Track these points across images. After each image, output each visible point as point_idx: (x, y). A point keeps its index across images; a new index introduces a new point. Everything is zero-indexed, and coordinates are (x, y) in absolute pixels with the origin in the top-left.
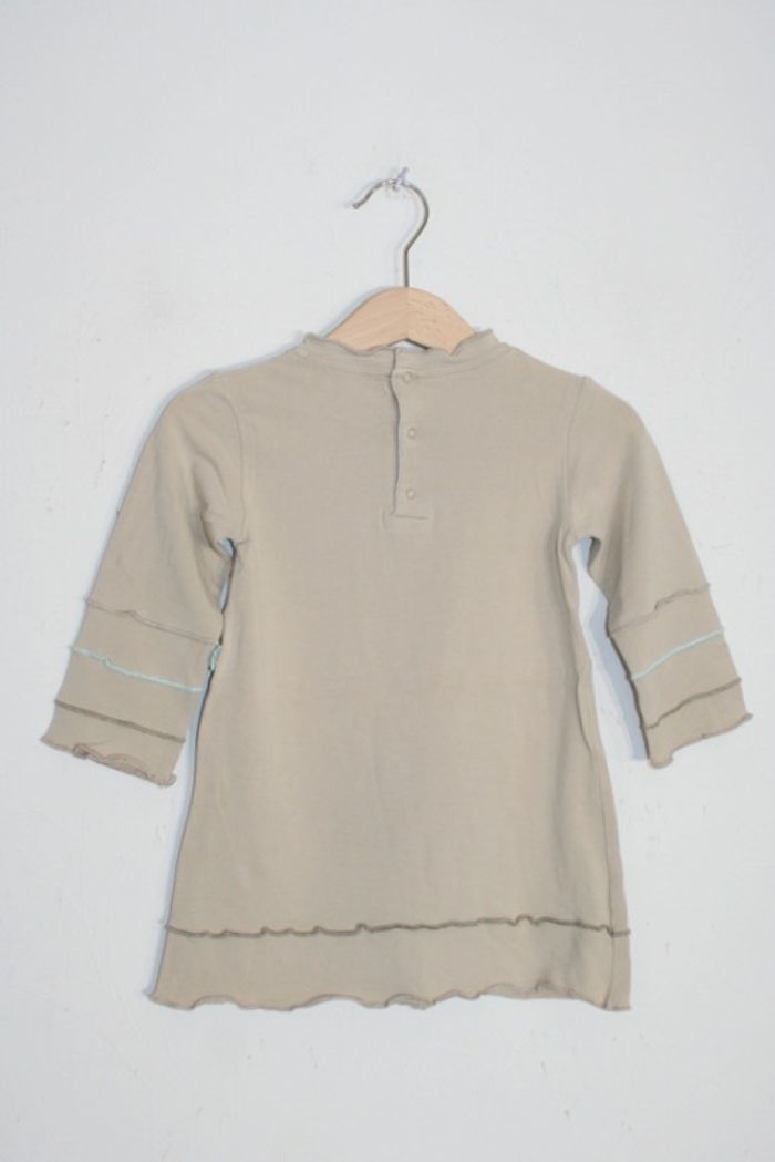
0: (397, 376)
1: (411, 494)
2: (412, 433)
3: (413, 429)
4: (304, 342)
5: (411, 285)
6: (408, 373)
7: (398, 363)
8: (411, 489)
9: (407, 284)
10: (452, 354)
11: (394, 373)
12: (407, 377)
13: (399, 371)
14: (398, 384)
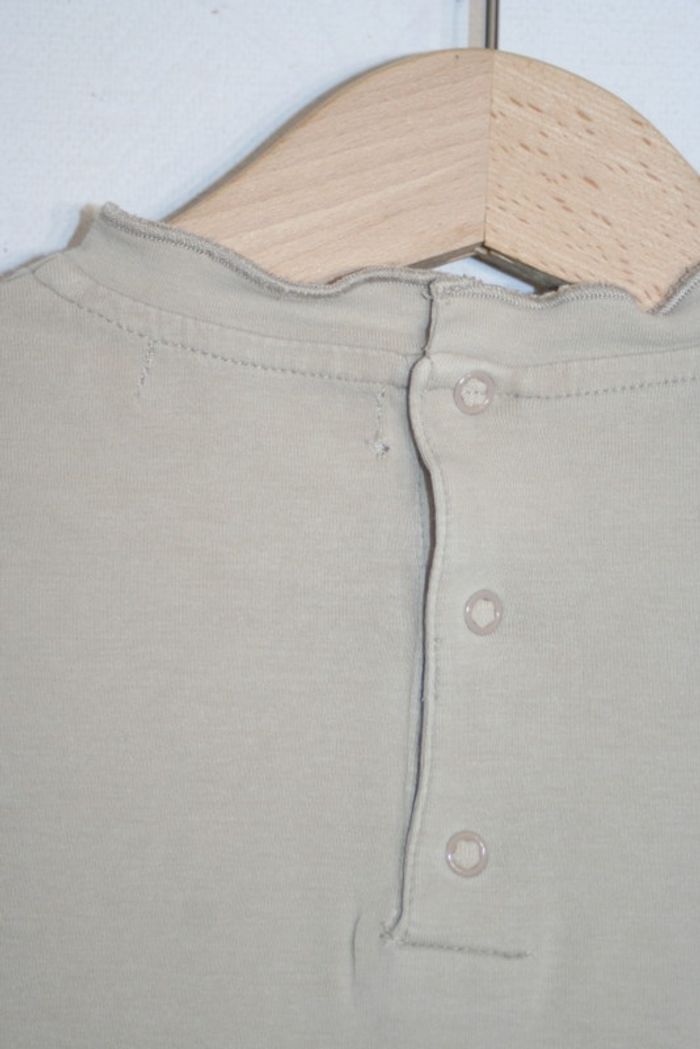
0: (433, 386)
1: (468, 854)
2: (484, 613)
3: (486, 596)
4: (77, 239)
5: (507, 40)
6: (481, 376)
7: (438, 340)
8: (468, 836)
9: (491, 38)
10: (655, 311)
11: (423, 370)
12: (475, 396)
13: (440, 365)
14: (435, 417)
